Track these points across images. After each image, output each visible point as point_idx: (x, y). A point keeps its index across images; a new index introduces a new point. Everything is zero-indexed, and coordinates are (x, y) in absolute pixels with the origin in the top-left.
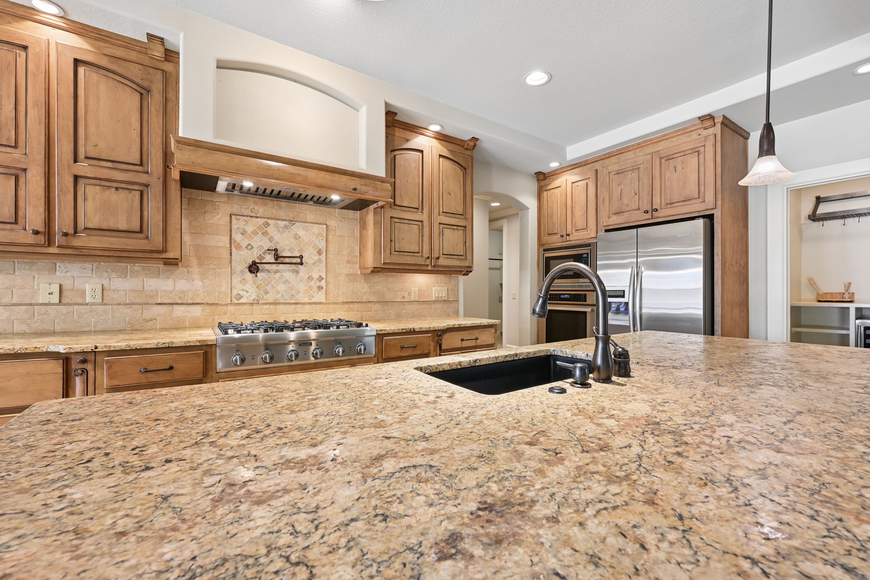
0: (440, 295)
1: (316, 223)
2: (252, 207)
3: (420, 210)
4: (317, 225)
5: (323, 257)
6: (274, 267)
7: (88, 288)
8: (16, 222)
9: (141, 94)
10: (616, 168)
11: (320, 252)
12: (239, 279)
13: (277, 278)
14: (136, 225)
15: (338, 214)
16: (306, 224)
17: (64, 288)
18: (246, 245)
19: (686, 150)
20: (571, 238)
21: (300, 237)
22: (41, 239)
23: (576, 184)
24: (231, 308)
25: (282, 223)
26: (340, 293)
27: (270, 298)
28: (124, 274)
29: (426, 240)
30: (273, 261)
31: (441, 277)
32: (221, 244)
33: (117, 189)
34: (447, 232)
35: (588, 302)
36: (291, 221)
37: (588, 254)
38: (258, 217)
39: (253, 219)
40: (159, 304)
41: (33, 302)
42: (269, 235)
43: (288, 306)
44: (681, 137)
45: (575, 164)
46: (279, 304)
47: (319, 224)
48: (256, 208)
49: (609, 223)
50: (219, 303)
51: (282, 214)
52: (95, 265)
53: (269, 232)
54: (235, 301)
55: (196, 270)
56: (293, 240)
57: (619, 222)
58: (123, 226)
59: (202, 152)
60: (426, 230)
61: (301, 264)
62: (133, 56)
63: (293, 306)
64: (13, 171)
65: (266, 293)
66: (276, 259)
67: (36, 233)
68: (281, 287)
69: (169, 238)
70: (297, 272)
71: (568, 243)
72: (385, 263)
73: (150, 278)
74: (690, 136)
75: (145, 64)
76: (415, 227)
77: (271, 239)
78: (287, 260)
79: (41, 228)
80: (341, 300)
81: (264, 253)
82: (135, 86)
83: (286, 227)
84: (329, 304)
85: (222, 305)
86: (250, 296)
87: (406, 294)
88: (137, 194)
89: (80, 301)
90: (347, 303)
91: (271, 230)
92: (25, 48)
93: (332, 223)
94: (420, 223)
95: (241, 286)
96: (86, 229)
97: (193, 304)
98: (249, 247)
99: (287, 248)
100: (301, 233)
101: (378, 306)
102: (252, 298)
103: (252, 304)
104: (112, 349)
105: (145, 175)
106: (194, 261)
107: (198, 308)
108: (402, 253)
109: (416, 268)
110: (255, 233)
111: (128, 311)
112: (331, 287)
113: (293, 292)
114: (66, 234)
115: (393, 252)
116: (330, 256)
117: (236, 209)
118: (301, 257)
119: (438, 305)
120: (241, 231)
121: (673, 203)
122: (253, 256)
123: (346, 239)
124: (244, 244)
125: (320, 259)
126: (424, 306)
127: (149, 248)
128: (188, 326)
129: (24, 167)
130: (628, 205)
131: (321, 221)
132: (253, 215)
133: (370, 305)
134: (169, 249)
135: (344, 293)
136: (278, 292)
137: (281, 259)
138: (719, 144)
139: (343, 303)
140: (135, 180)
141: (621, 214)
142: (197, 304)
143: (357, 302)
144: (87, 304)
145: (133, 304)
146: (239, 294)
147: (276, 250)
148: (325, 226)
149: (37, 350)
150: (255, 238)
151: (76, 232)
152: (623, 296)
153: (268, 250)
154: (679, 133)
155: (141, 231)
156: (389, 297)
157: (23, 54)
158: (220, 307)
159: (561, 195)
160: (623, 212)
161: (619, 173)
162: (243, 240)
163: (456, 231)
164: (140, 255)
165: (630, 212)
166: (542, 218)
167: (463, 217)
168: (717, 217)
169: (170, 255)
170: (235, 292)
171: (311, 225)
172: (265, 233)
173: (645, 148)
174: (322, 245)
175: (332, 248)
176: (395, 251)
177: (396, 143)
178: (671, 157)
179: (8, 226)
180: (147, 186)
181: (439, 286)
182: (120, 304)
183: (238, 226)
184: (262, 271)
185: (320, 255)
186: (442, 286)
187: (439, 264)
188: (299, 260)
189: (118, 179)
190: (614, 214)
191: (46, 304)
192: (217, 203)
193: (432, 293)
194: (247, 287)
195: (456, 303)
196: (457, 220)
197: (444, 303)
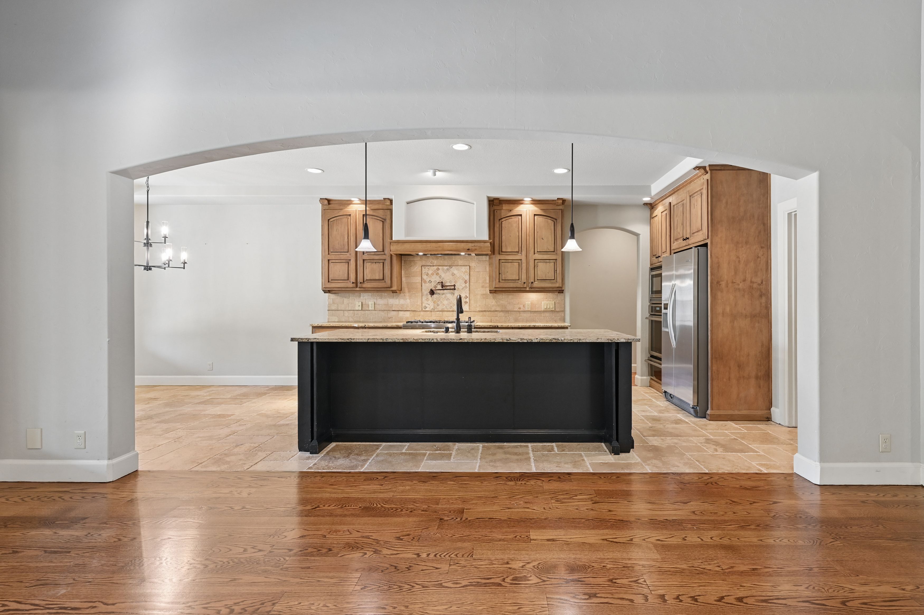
0: (548, 307)
1: (463, 266)
2: (431, 261)
3: (520, 253)
4: (464, 267)
5: (468, 284)
6: (442, 291)
7: (370, 303)
8: (348, 280)
9: (383, 222)
10: (676, 202)
11: (466, 282)
12: (426, 298)
13: (443, 298)
14: (381, 278)
15: (476, 259)
16: (458, 267)
17: (363, 303)
18: (428, 281)
19: (698, 191)
20: (661, 258)
21: (455, 274)
22: (354, 285)
23: (663, 214)
24: (422, 313)
25: (445, 268)
26: (478, 305)
27: (440, 308)
28: (381, 297)
29: (524, 271)
30: (441, 288)
31: (550, 295)
32: (418, 281)
33: (375, 263)
34: (541, 265)
36: (450, 266)
38: (433, 266)
39: (432, 267)
40: (394, 311)
41: (354, 309)
42: (439, 274)
43: (449, 313)
44: (698, 180)
46: (444, 311)
47: (465, 266)
48: (433, 261)
49: (674, 248)
50: (417, 310)
51: (446, 263)
52: (372, 293)
53: (439, 273)
54: (424, 309)
55: (407, 294)
56: (451, 276)
57: (677, 247)
58: (377, 278)
59: (400, 244)
60: (524, 265)
61: (455, 289)
62: (380, 206)
63: (451, 313)
64: (347, 261)
65: (438, 305)
66: (442, 287)
67: (353, 283)
68: (445, 302)
69: (393, 281)
70: (454, 294)
71: (657, 263)
72: (495, 288)
73: (390, 299)
75: (384, 208)
76: (516, 264)
77: (440, 277)
78: (448, 288)
79: (354, 281)
80: (478, 309)
81: (437, 284)
82: (381, 219)
83: (448, 269)
84: (471, 312)
85: (418, 311)
86: (430, 307)
87: (522, 306)
88: (382, 264)
89: (367, 309)
90: (482, 311)
91: (440, 272)
92: (350, 215)
93: (473, 264)
94: (520, 261)
95: (426, 302)
96: (366, 280)
97: (406, 311)
98: (430, 282)
99: (448, 281)
100: (456, 272)
101: (502, 314)
102: (431, 308)
103: (431, 311)
104: (370, 326)
105: (384, 256)
106: (406, 290)
107: (408, 313)
108: (507, 281)
109: (518, 289)
110: (433, 274)
111: (382, 313)
112: (472, 302)
113: (451, 305)
114: (361, 283)
115: (501, 281)
116: (472, 284)
117: (424, 263)
118: (454, 286)
119: (547, 314)
120: (426, 274)
121: (694, 233)
122: (431, 286)
123: (481, 273)
124: (428, 280)
125: (466, 286)
126: (535, 314)
127: (386, 286)
128: (404, 321)
129: (349, 259)
131: (466, 264)
132: (432, 265)
133: (496, 313)
134: (393, 286)
135: (480, 306)
136: (444, 305)
137: (445, 287)
138: (709, 188)
139: (479, 311)
140: (381, 258)
141: (678, 240)
142: (408, 311)
143: (487, 311)
144: (370, 310)
145: (384, 310)
146: (425, 306)
147: (442, 283)
148: (468, 267)
149: (351, 326)
150: (433, 277)
151: (364, 282)
152: (667, 308)
153: (438, 283)
154: (696, 177)
155: (383, 279)
156: (509, 308)
157: (350, 217)
158: (417, 313)
159: (657, 223)
161: (677, 207)
162: (427, 278)
163: (548, 263)
164: (383, 289)
165: (681, 239)
166: (651, 242)
167: (555, 253)
168: (709, 245)
169: (394, 288)
170: (424, 305)
171: (461, 267)
172: (437, 274)
173: (686, 187)
174: (467, 278)
175: (472, 280)
176: (502, 280)
177: (502, 214)
178: (693, 196)
179: (346, 281)
180: (385, 260)
181: (547, 301)
182: (380, 311)
183: (425, 271)
184: (436, 294)
185: (466, 284)
186: (550, 301)
187: (534, 286)
188: (453, 287)
189: (376, 259)
190: (675, 240)
191: (358, 310)
192: (416, 261)
193: (542, 306)
194: (429, 302)
195: (562, 312)
196: (549, 256)
197: (552, 312)
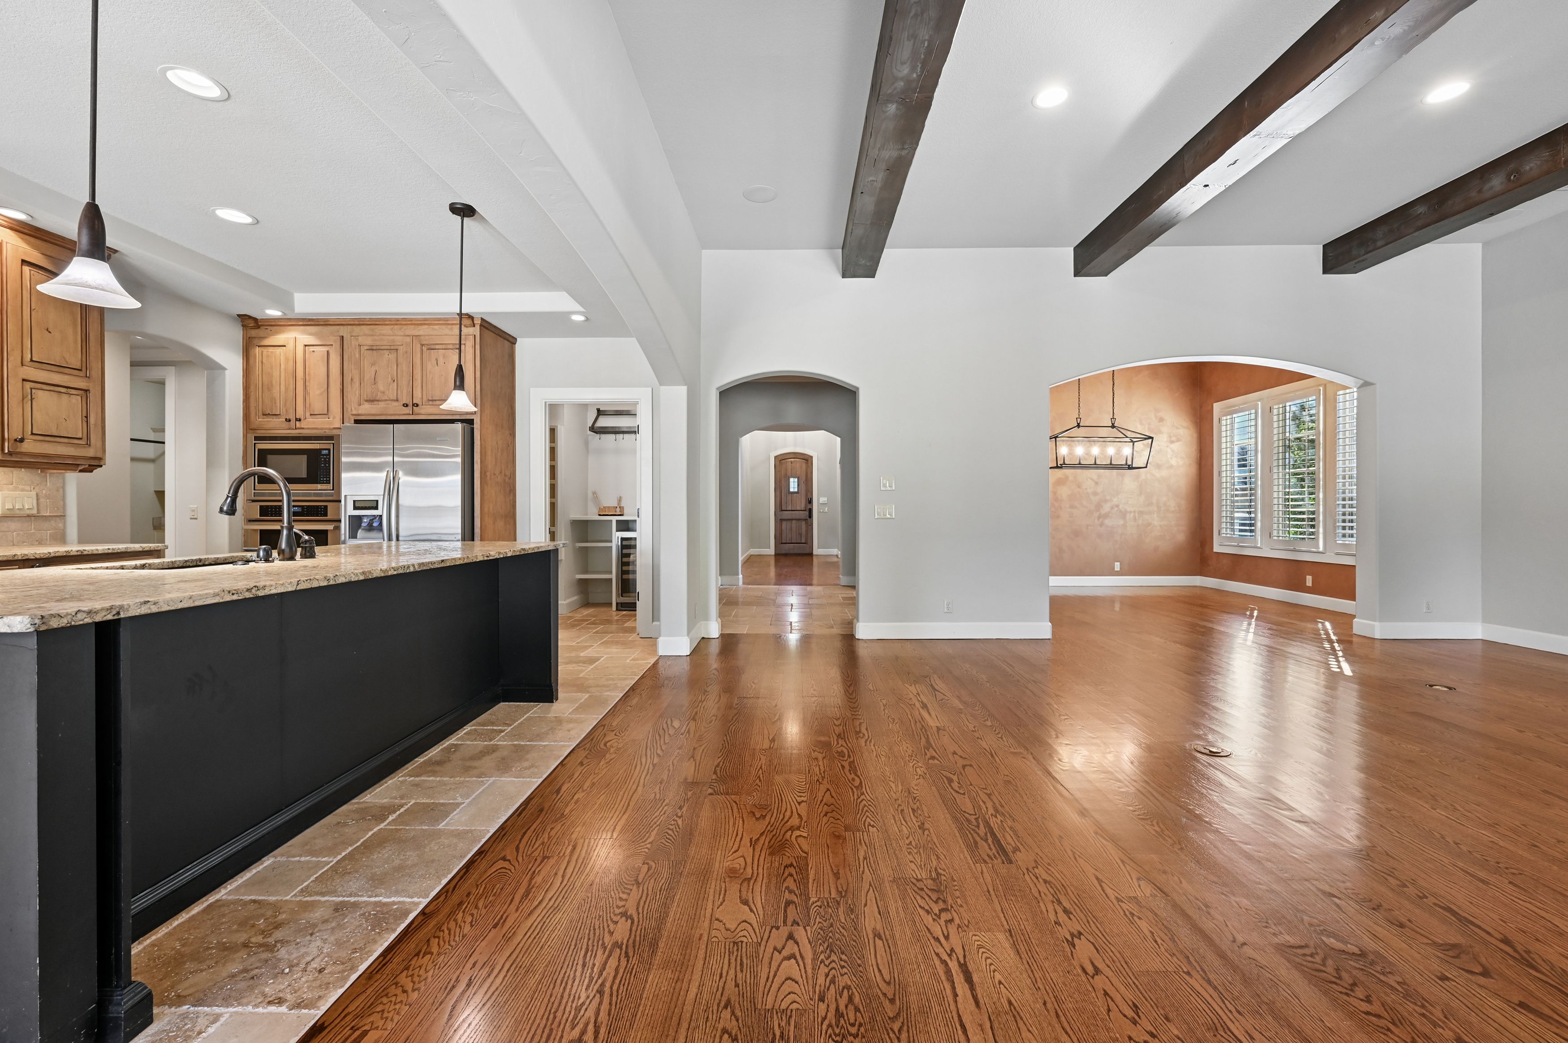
0: (18, 506)
10: (369, 341)
19: (448, 344)
20: (303, 424)
23: (312, 349)
31: (20, 474)
34: (42, 397)
35: (329, 517)
37: (329, 450)
44: (444, 327)
45: (310, 320)
49: (360, 412)
57: (373, 412)
71: (298, 431)
74: (451, 329)
119: (13, 525)
121: (435, 400)
130: (384, 393)
138: (478, 347)
141: (376, 403)
152: (376, 508)
154: (440, 322)
159: (287, 359)
160: (378, 401)
161: (372, 350)
163: (65, 397)
165: (387, 402)
166: (252, 388)
167: (82, 374)
168: (477, 423)
173: (405, 327)
178: (433, 347)
181: (15, 489)
186: (23, 490)
187: (23, 450)
190: (366, 401)
195: (58, 519)
196: (66, 377)
197: (27, 519)
